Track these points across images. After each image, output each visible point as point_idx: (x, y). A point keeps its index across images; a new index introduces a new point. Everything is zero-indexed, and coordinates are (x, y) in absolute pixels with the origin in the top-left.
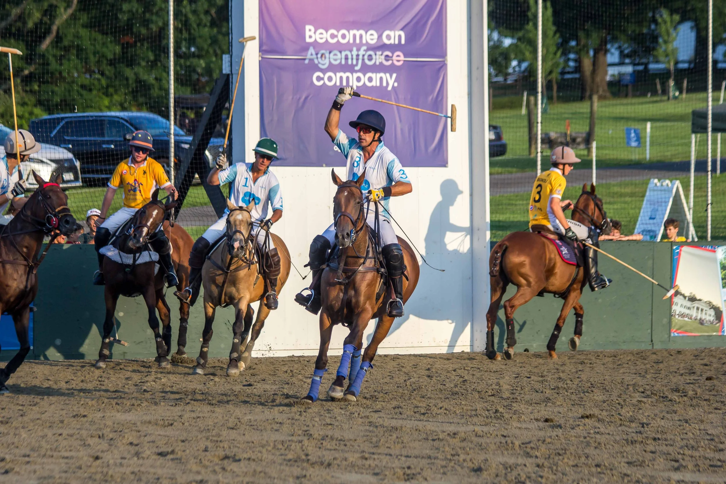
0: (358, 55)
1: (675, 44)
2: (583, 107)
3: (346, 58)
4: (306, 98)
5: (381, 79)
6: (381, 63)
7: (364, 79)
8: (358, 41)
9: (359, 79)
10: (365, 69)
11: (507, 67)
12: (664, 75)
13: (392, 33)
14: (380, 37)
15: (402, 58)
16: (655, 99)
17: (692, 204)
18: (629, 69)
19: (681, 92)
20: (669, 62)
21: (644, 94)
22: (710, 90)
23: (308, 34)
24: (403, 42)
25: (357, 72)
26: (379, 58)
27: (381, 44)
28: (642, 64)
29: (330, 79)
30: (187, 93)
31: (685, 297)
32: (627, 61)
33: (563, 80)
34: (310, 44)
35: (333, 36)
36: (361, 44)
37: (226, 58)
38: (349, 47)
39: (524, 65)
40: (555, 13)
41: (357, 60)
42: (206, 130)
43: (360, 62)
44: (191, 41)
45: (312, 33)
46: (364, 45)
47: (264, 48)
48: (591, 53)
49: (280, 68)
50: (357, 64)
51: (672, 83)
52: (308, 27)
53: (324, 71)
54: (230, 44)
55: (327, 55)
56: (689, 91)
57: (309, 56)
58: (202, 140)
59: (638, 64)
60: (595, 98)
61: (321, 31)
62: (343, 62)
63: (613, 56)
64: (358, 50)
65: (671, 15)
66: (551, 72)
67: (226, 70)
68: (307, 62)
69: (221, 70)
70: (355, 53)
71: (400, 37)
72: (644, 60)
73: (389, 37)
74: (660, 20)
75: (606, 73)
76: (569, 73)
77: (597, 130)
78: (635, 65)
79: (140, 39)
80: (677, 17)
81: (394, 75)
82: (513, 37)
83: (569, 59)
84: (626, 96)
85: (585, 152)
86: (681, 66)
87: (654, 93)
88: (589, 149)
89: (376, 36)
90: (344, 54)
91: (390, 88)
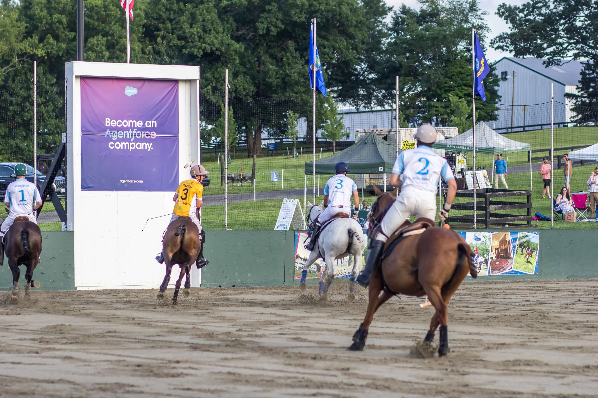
0: (132, 133)
1: (297, 129)
2: (250, 161)
3: (126, 135)
4: (105, 156)
5: (144, 145)
6: (144, 137)
7: (136, 146)
8: (132, 126)
9: (133, 146)
10: (136, 141)
11: (210, 141)
12: (291, 145)
13: (150, 122)
14: (144, 124)
15: (155, 135)
16: (287, 157)
17: (305, 211)
18: (273, 142)
19: (299, 153)
20: (293, 138)
21: (280, 154)
22: (314, 152)
23: (107, 122)
24: (156, 126)
25: (132, 142)
26: (143, 135)
27: (144, 127)
28: (280, 139)
29: (118, 145)
30: (43, 153)
31: (301, 259)
32: (272, 137)
33: (239, 146)
34: (107, 128)
35: (120, 123)
36: (134, 128)
37: (63, 134)
38: (127, 129)
39: (219, 139)
40: (235, 113)
41: (132, 135)
42: (53, 172)
43: (133, 136)
44: (46, 126)
45: (109, 122)
46: (136, 128)
47: (84, 129)
48: (254, 133)
49: (92, 140)
50: (132, 138)
51: (295, 149)
52: (107, 119)
53: (115, 142)
54: (65, 127)
55: (116, 133)
56: (304, 153)
57: (107, 134)
58: (51, 177)
59: (278, 139)
60: (255, 156)
61: (114, 121)
62: (125, 137)
63: (264, 135)
64: (132, 131)
65: (294, 113)
66: (232, 143)
67: (63, 141)
68: (106, 136)
69: (61, 141)
70: (131, 132)
71: (154, 123)
72: (280, 137)
73: (148, 124)
74: (288, 116)
75: (261, 143)
76: (242, 143)
77: (257, 173)
78: (276, 139)
79: (19, 125)
80: (297, 115)
81: (151, 144)
82: (212, 124)
83: (242, 136)
84: (272, 156)
85: (250, 184)
86: (299, 140)
87: (286, 154)
88: (252, 183)
89: (142, 124)
90: (125, 132)
91: (149, 150)
